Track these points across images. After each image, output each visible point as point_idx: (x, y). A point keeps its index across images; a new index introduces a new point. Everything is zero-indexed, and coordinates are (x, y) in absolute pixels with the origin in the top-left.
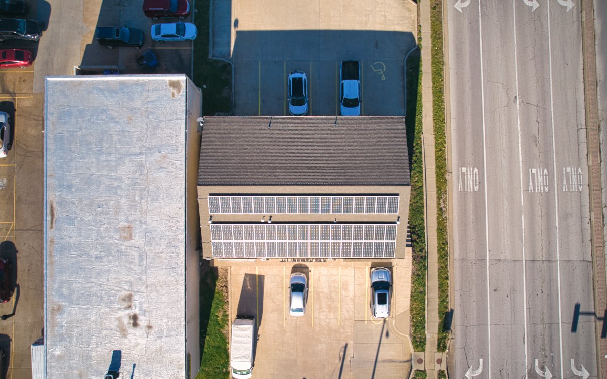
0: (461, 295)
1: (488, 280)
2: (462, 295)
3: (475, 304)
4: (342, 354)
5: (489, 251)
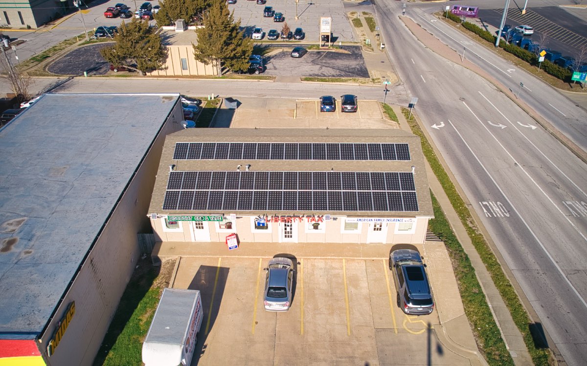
0: (542, 306)
2: (544, 305)
5: (557, 262)
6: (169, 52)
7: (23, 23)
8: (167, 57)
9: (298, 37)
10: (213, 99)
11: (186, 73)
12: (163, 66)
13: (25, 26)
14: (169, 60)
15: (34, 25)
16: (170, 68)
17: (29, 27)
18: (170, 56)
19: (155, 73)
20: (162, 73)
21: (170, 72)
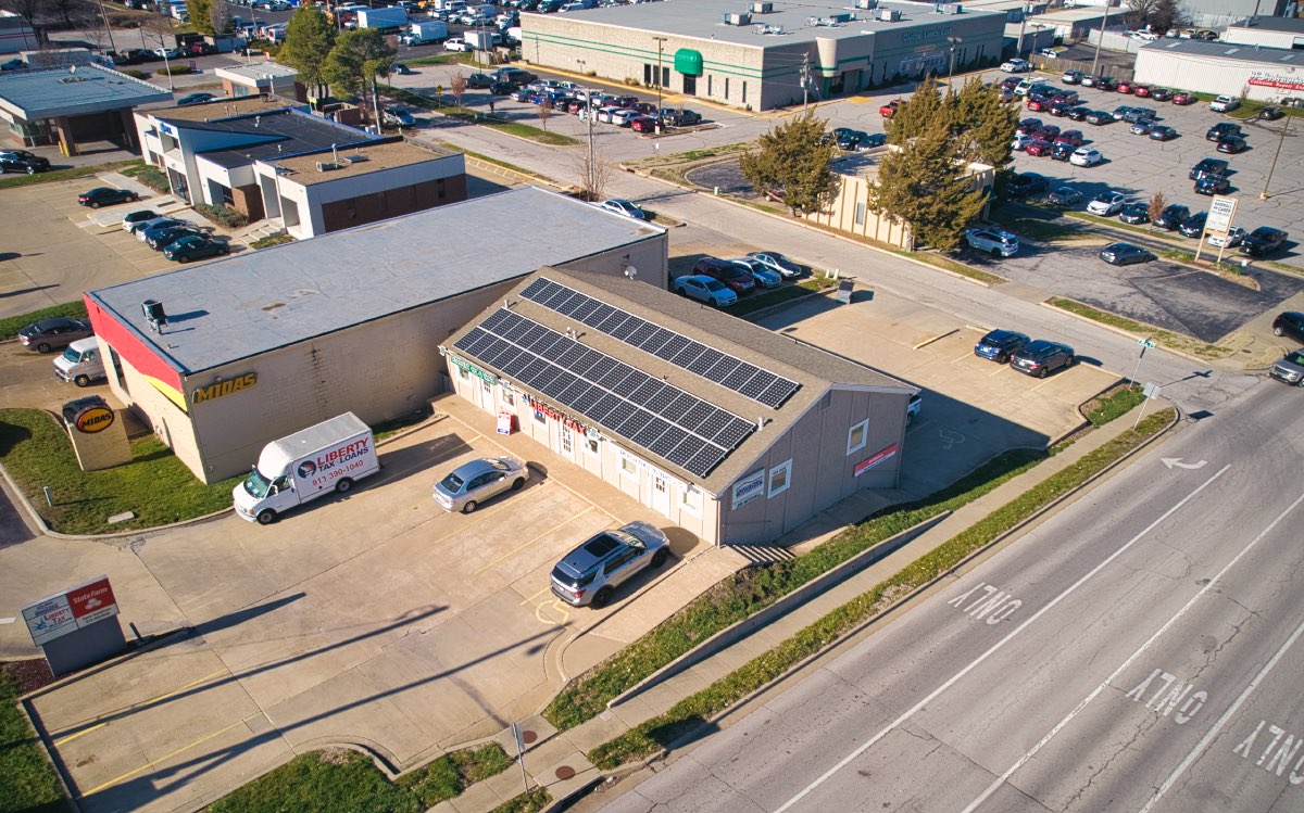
0: (768, 722)
1: (866, 746)
2: (771, 723)
3: (783, 757)
4: (416, 614)
5: (923, 709)
6: (842, 187)
7: (744, 100)
8: (837, 194)
9: (1189, 231)
10: (835, 278)
11: (859, 229)
12: (827, 209)
13: (744, 105)
14: (838, 200)
15: (757, 107)
16: (838, 215)
17: (749, 109)
18: (841, 193)
19: (813, 217)
20: (824, 219)
21: (835, 223)
